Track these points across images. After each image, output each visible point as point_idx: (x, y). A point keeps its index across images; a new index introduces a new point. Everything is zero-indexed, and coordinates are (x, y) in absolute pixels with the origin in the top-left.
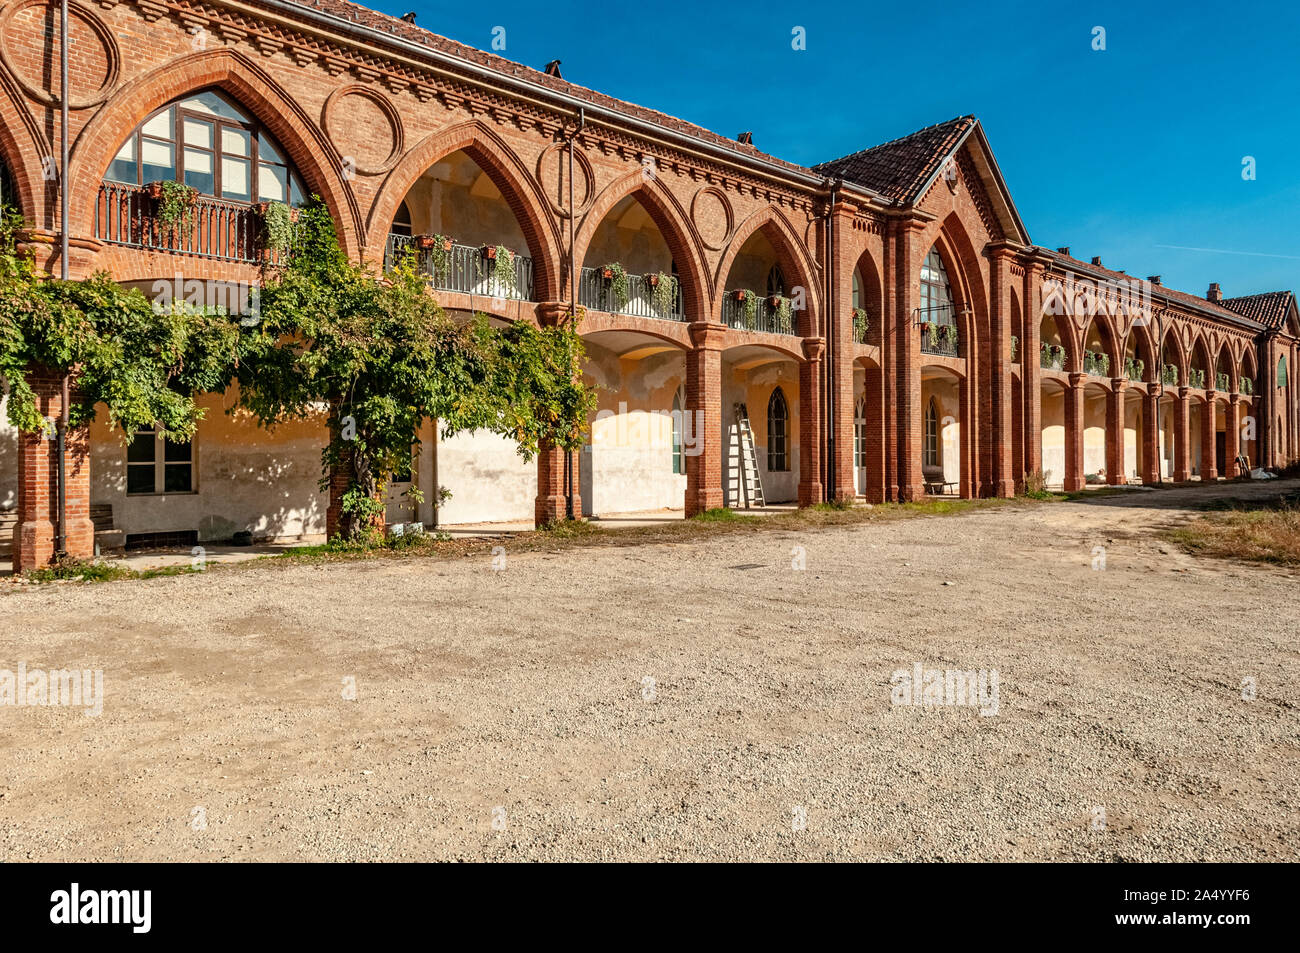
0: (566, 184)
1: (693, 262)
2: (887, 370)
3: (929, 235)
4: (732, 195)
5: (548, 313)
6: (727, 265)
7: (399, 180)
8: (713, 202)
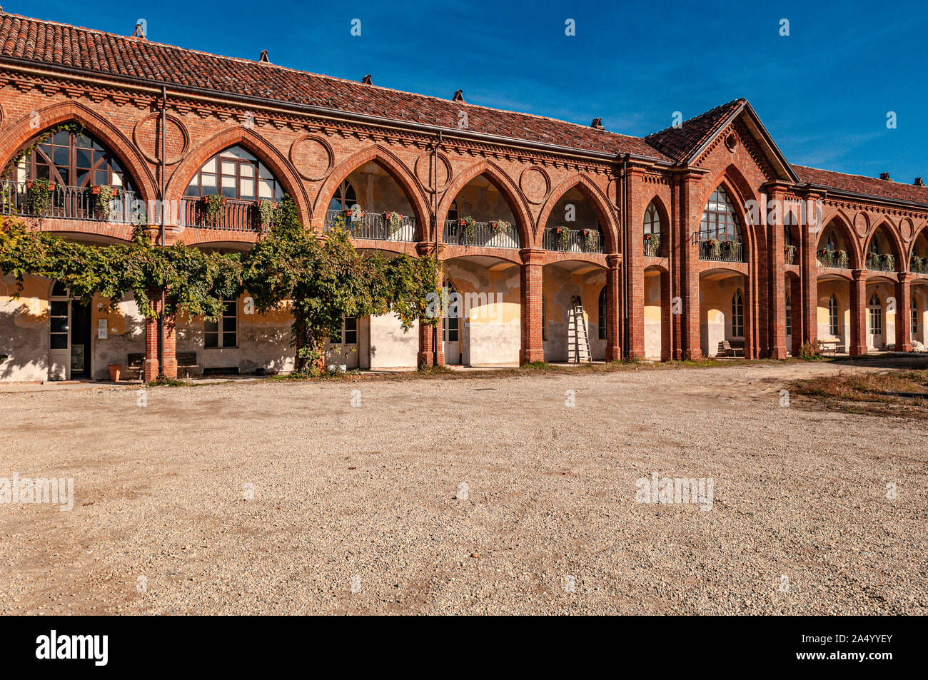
0: (434, 174)
1: (521, 212)
3: (711, 182)
4: (550, 170)
5: (422, 248)
6: (547, 213)
7: (332, 181)
8: (536, 175)
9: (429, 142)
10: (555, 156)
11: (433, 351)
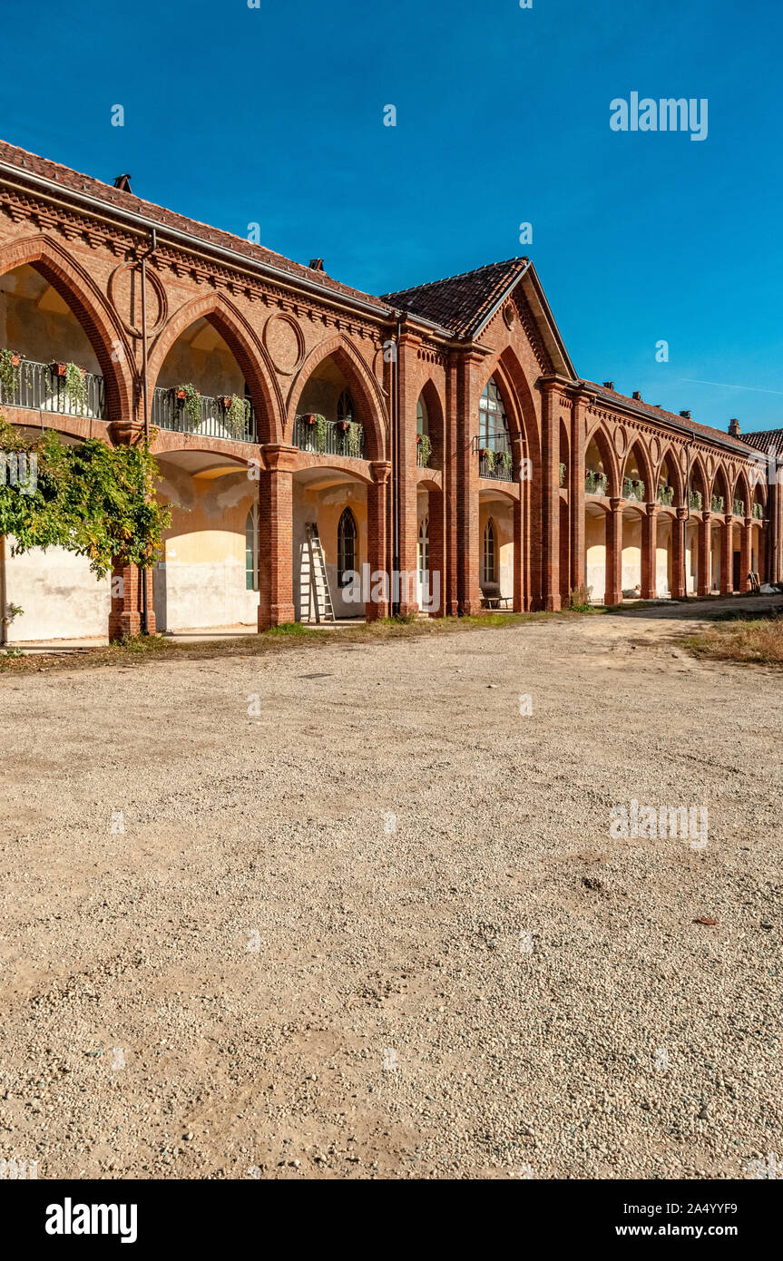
0: (138, 304)
1: (266, 386)
2: (449, 493)
3: (488, 367)
4: (303, 322)
5: (120, 432)
6: (299, 389)
8: (285, 328)
9: (132, 245)
10: (313, 301)
11: (139, 610)
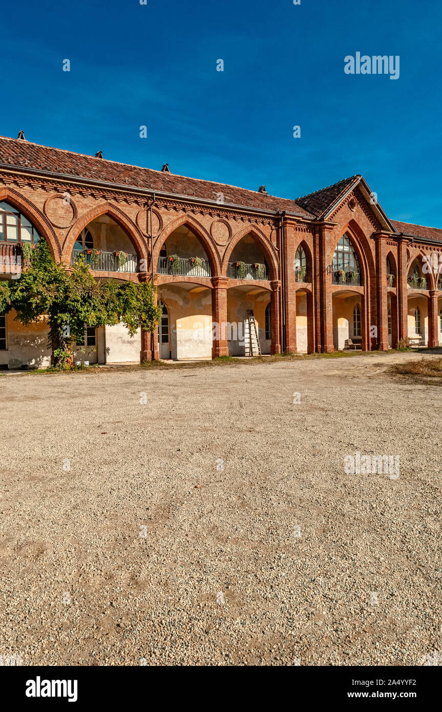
0: (149, 223)
1: (212, 251)
2: (315, 293)
4: (231, 222)
5: (142, 277)
6: (229, 252)
7: (76, 229)
8: (222, 225)
9: (146, 201)
10: (235, 212)
11: (151, 350)
